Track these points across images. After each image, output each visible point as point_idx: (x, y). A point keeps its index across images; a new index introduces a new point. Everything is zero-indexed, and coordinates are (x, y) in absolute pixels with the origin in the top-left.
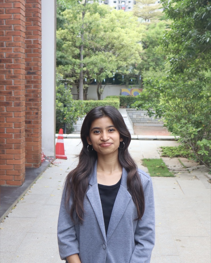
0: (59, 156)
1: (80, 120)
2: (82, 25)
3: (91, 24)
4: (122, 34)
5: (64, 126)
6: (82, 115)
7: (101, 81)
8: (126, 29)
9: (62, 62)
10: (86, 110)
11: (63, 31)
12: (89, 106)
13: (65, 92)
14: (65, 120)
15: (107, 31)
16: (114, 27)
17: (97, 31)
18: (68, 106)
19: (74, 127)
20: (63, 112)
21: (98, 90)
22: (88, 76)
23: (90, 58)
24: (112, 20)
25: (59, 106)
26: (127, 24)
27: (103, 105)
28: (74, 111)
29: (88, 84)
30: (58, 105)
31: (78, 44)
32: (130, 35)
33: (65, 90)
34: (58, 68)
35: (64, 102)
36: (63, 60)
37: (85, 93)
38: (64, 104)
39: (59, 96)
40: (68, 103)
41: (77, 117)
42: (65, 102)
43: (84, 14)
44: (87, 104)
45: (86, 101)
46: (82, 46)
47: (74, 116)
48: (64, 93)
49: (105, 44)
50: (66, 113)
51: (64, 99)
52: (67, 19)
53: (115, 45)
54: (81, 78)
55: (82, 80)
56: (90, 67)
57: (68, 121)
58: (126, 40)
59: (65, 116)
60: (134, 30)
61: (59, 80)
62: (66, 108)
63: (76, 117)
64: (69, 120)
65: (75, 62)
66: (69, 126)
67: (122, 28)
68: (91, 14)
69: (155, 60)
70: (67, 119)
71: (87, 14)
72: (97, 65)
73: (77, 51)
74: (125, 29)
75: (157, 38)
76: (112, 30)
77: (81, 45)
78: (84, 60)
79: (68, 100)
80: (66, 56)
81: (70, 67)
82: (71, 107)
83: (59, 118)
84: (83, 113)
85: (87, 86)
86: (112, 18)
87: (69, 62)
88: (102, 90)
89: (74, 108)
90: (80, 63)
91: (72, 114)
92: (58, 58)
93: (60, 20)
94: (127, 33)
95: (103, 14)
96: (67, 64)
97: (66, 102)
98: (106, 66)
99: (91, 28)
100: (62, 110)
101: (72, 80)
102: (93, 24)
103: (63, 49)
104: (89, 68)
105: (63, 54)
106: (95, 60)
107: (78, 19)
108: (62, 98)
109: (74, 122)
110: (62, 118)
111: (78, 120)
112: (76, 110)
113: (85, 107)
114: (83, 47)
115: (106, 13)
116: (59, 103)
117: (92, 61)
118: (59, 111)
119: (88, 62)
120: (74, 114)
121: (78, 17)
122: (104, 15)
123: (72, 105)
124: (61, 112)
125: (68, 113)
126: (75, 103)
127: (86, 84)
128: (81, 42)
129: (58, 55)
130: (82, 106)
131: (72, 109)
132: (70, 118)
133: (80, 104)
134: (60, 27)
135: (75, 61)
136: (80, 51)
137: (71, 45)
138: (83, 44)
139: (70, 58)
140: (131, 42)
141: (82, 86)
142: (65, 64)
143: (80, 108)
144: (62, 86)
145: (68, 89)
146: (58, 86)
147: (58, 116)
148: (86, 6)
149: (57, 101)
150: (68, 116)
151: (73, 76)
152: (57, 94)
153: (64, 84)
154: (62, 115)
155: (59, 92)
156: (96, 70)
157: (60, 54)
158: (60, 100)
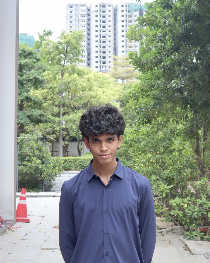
0: (21, 218)
1: (59, 176)
2: (61, 85)
3: (69, 83)
4: (99, 93)
5: (43, 183)
6: (60, 171)
7: (79, 138)
8: (104, 89)
9: (42, 120)
10: (65, 166)
11: (43, 91)
12: (68, 162)
13: (43, 149)
14: (42, 177)
15: (85, 90)
16: (91, 86)
17: (75, 91)
18: (46, 163)
19: (53, 184)
20: (41, 169)
21: (78, 147)
22: (68, 134)
23: (68, 116)
24: (89, 79)
25: (37, 163)
26: (105, 85)
27: (82, 161)
28: (52, 167)
29: (68, 141)
31: (57, 103)
32: (107, 93)
33: (43, 147)
34: (39, 126)
35: (42, 158)
36: (43, 118)
37: (65, 150)
38: (42, 161)
39: (37, 153)
40: (46, 160)
41: (55, 174)
42: (44, 159)
43: (62, 75)
44: (66, 160)
45: (65, 158)
47: (52, 173)
48: (42, 151)
49: (82, 102)
50: (44, 171)
51: (42, 156)
52: (47, 79)
53: (93, 103)
54: (61, 135)
55: (61, 138)
56: (69, 125)
57: (46, 178)
58: (103, 98)
59: (43, 173)
60: (111, 90)
61: (37, 137)
62: (44, 165)
63: (54, 174)
64: (47, 176)
65: (54, 120)
66: (48, 183)
67: (99, 88)
68: (69, 75)
70: (45, 176)
71: (66, 75)
72: (75, 123)
73: (56, 110)
74: (102, 89)
76: (90, 90)
77: (60, 104)
78: (63, 118)
79: (47, 157)
80: (45, 114)
81: (49, 125)
82: (50, 164)
83: (37, 175)
84: (62, 170)
85: (66, 143)
87: (48, 120)
88: (82, 146)
89: (52, 165)
90: (59, 121)
91: (50, 171)
92: (38, 117)
93: (39, 80)
94: (104, 92)
95: (81, 74)
96: (46, 122)
97: (44, 158)
99: (70, 87)
100: (40, 167)
101: (52, 137)
102: (72, 84)
103: (44, 108)
104: (67, 126)
105: (43, 113)
106: (73, 118)
107: (57, 80)
108: (40, 155)
109: (52, 179)
110: (39, 175)
111: (56, 176)
112: (54, 167)
113: (64, 163)
114: (62, 105)
115: (84, 73)
116: (37, 160)
117: (70, 119)
118: (37, 168)
119: (67, 119)
120: (52, 170)
121: (57, 78)
122: (82, 75)
123: (50, 162)
124: (39, 168)
125: (45, 170)
126: (53, 160)
127: (66, 141)
128: (59, 101)
129: (37, 113)
130: (60, 163)
131: (50, 166)
133: (59, 160)
134: (41, 87)
136: (59, 109)
137: (51, 104)
138: (62, 103)
139: (50, 116)
140: (107, 100)
141: (62, 143)
142: (45, 122)
143: (58, 165)
144: (40, 143)
145: (46, 146)
146: (36, 143)
147: (36, 173)
148: (65, 67)
149: (35, 158)
150: (46, 173)
151: (54, 133)
152: (35, 151)
153: (43, 141)
154: (40, 172)
155: (37, 149)
156: (75, 128)
157: (40, 112)
158: (38, 157)
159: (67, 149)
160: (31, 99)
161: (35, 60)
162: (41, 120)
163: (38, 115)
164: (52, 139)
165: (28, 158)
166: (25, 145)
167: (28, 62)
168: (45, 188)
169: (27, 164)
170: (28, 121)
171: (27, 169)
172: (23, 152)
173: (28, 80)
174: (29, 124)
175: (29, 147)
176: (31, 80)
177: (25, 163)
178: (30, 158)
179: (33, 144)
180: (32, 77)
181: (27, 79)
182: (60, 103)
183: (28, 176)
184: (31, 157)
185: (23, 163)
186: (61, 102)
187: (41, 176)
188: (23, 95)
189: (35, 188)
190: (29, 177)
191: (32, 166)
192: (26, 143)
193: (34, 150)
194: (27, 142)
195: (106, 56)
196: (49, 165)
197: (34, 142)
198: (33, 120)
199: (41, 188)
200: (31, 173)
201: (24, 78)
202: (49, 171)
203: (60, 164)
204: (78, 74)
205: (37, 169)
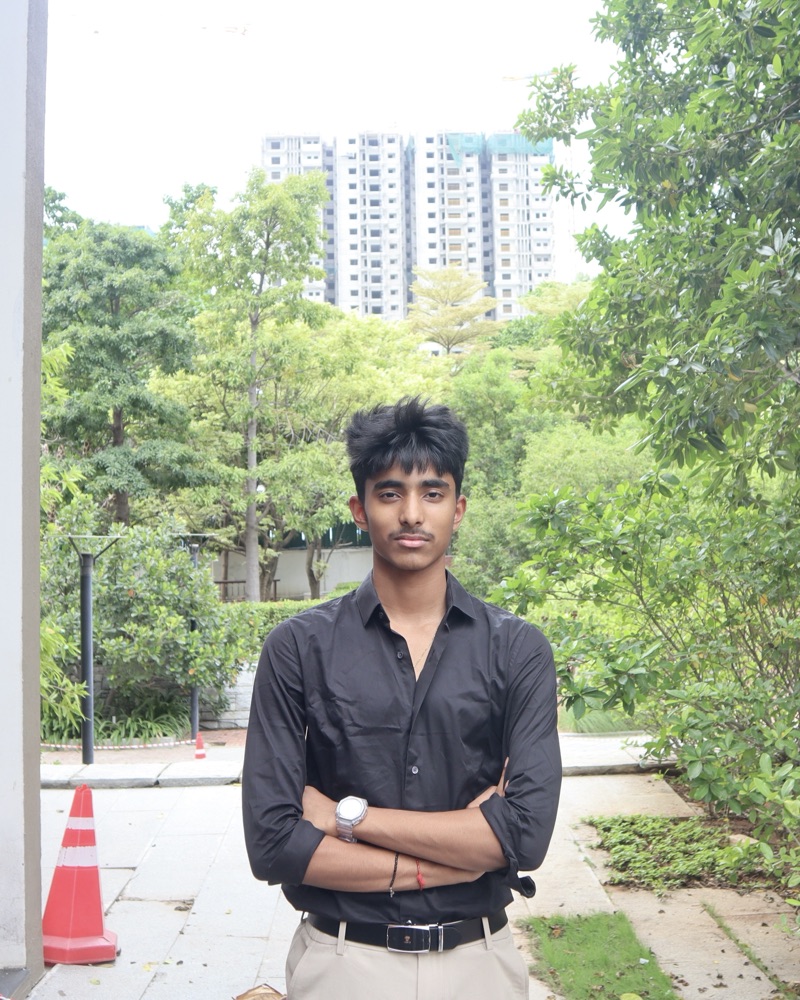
1: (248, 670)
2: (249, 356)
3: (278, 350)
5: (192, 695)
6: (253, 653)
7: (316, 537)
8: (392, 370)
9: (187, 476)
11: (190, 378)
13: (192, 576)
14: (191, 677)
15: (333, 374)
16: (354, 360)
17: (298, 376)
18: (204, 624)
19: (228, 697)
20: (185, 649)
21: (310, 565)
22: (275, 522)
23: (278, 461)
25: (172, 626)
26: (393, 356)
28: (225, 640)
29: (277, 549)
30: (168, 624)
31: (237, 418)
33: (191, 571)
34: (178, 498)
35: (189, 610)
36: (189, 471)
37: (267, 577)
38: (189, 618)
39: (171, 593)
40: (203, 615)
41: (237, 661)
42: (195, 613)
43: (255, 323)
44: (272, 613)
45: (269, 605)
46: (252, 423)
47: (223, 661)
48: (189, 582)
49: (326, 416)
50: (197, 653)
51: (189, 602)
52: (201, 340)
54: (252, 528)
55: (255, 536)
56: (279, 492)
57: (205, 677)
59: (192, 663)
60: (415, 372)
61: (171, 537)
62: (196, 632)
63: (232, 663)
64: (208, 673)
66: (210, 694)
67: (378, 367)
68: (278, 323)
69: (487, 466)
70: (201, 672)
71: (268, 323)
72: (301, 485)
73: (235, 441)
74: (387, 370)
75: (491, 396)
76: (349, 371)
77: (250, 420)
78: (260, 468)
79: (205, 605)
80: (198, 455)
81: (213, 492)
82: (217, 627)
83: (172, 670)
85: (271, 552)
86: (348, 332)
87: (209, 475)
88: (322, 564)
89: (222, 634)
90: (245, 477)
91: (217, 654)
92: (172, 465)
95: (319, 319)
96: (202, 482)
97: (196, 610)
98: (331, 485)
99: (281, 364)
100: (182, 641)
101: (222, 536)
102: (286, 353)
103: (193, 436)
104: (275, 495)
105: (191, 452)
106: (294, 469)
107: (238, 340)
108: (182, 599)
109: (227, 679)
110: (181, 669)
111: (241, 670)
112: (231, 639)
113: (265, 624)
114: (255, 426)
116: (169, 615)
117: (285, 472)
119: (272, 473)
120: (225, 651)
121: (238, 333)
122: (321, 324)
123: (218, 621)
124: (177, 645)
125: (201, 650)
126: (229, 612)
127: (270, 547)
128: (246, 410)
129: (172, 453)
130: (252, 623)
131: (217, 637)
132: (212, 669)
133: (248, 615)
134: (182, 365)
135: (231, 472)
136: (246, 439)
137: (218, 423)
138: (255, 418)
139: (214, 463)
141: (257, 554)
142: (197, 485)
143: (244, 630)
144: (181, 555)
145: (203, 565)
146: (168, 557)
147: (168, 662)
148: (262, 296)
149: (163, 608)
150: (203, 662)
151: (228, 521)
152: (165, 585)
153: (191, 548)
154: (183, 658)
155: (172, 577)
156: (300, 500)
157: (180, 449)
158: (177, 607)
159: (273, 574)
160: (147, 407)
161: (161, 272)
162: (184, 477)
163: (172, 461)
164: (224, 540)
165: (141, 608)
166: (130, 564)
167: (138, 279)
168: (201, 712)
169: (137, 631)
170: (139, 481)
171: (136, 648)
172: (122, 589)
173: (138, 340)
174: (142, 490)
175: (142, 572)
176: (147, 339)
177: (130, 627)
178: (147, 609)
179: (155, 559)
180: (152, 330)
181: (134, 337)
182: (246, 418)
183: (141, 674)
184: (152, 604)
185: (122, 629)
186: (251, 414)
187: (185, 671)
188: (121, 393)
189: (167, 713)
190: (143, 677)
191: (152, 636)
192: (131, 555)
193: (160, 581)
194: (135, 554)
195: (383, 289)
196: (214, 634)
197: (158, 552)
198: (158, 477)
199: (186, 712)
200: (151, 661)
201: (126, 332)
202: (213, 653)
203: (251, 626)
204: (310, 320)
205: (170, 648)
